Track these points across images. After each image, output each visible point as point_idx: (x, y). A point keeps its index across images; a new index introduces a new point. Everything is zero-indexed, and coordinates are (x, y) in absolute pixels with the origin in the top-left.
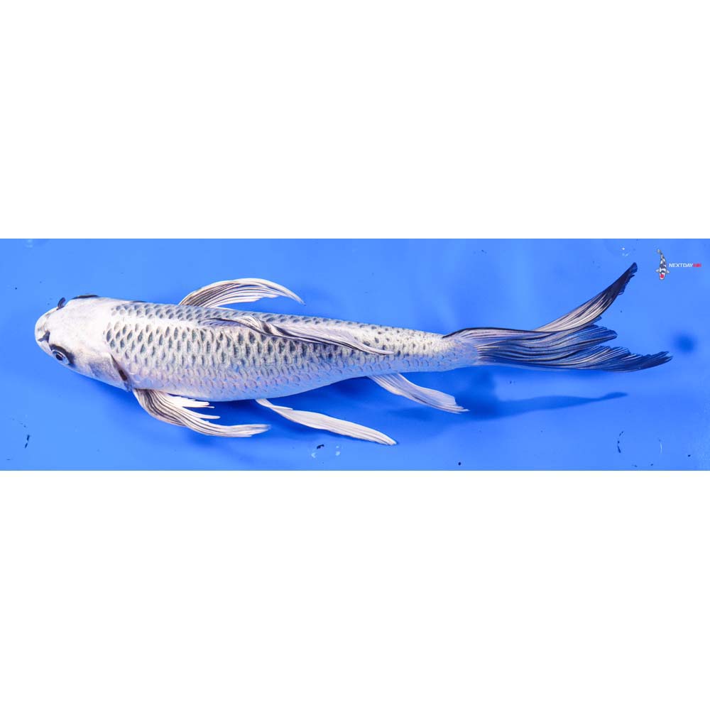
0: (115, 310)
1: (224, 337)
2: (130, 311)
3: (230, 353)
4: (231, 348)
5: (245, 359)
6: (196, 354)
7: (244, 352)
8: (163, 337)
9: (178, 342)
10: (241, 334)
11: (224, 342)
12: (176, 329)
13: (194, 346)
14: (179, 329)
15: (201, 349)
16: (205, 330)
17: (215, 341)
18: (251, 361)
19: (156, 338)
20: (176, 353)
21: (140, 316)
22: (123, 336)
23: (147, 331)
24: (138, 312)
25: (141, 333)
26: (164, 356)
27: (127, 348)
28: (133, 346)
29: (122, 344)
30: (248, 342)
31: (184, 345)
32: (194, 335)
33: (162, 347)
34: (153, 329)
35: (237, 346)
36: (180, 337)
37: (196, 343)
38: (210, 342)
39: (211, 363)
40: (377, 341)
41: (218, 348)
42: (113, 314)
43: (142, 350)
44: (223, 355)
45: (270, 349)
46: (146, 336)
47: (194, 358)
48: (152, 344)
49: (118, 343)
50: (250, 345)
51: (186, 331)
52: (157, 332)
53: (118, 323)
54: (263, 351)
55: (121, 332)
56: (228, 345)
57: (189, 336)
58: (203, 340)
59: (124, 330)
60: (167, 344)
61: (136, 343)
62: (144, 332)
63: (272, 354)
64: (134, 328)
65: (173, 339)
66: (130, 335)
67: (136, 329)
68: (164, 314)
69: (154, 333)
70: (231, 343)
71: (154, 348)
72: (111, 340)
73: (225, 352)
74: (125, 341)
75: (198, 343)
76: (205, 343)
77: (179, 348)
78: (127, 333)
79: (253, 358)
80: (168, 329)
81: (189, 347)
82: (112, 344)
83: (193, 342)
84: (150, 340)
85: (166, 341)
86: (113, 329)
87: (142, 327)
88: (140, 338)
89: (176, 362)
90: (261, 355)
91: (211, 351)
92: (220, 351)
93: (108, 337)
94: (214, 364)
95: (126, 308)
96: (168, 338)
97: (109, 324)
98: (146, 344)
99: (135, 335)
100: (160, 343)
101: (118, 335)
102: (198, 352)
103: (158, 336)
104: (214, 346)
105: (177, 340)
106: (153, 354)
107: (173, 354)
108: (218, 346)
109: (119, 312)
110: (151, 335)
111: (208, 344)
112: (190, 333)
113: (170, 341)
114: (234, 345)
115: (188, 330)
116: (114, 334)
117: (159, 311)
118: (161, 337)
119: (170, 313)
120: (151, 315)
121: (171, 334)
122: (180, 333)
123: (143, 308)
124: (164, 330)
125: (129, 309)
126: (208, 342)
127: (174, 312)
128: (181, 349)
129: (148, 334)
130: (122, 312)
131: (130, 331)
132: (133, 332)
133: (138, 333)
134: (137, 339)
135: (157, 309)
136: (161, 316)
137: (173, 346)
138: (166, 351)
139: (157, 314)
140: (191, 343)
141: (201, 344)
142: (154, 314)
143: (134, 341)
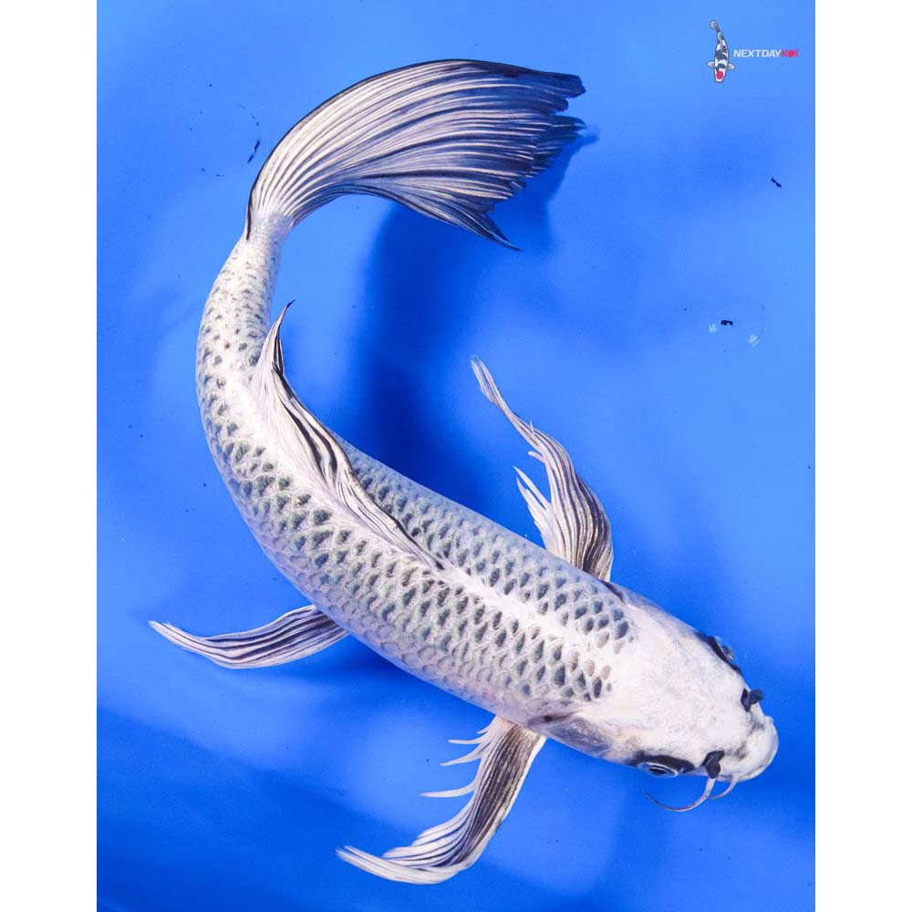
2: (575, 666)
6: (469, 534)
8: (519, 583)
9: (494, 563)
12: (492, 585)
13: (468, 544)
14: (488, 583)
15: (457, 535)
17: (429, 533)
19: (532, 587)
20: (504, 551)
21: (557, 643)
22: (596, 618)
23: (546, 606)
24: (558, 656)
25: (557, 607)
26: (525, 558)
27: (590, 598)
28: (578, 594)
29: (599, 607)
31: (485, 554)
32: (462, 560)
33: (526, 569)
34: (534, 603)
36: (490, 568)
37: (464, 547)
38: (438, 537)
41: (430, 522)
42: (607, 670)
43: (561, 583)
44: (425, 511)
46: (550, 597)
47: (475, 532)
48: (543, 581)
49: (607, 611)
51: (474, 572)
52: (528, 595)
53: (600, 646)
55: (596, 624)
57: (472, 562)
58: (449, 546)
59: (589, 626)
60: (515, 569)
61: (571, 597)
62: (552, 605)
64: (571, 621)
65: (503, 572)
66: (580, 613)
67: (566, 617)
68: (510, 633)
69: (534, 595)
71: (540, 575)
72: (620, 622)
74: (591, 609)
75: (458, 545)
76: (447, 539)
77: (496, 555)
78: (584, 619)
80: (507, 591)
81: (478, 548)
82: (618, 615)
83: (467, 551)
84: (545, 589)
85: (516, 575)
86: (611, 636)
87: (554, 615)
88: (562, 600)
91: (442, 525)
92: (427, 517)
93: (623, 630)
94: (445, 511)
95: (582, 679)
96: (512, 577)
97: (617, 651)
98: (553, 586)
99: (569, 609)
100: (527, 577)
101: (603, 624)
102: (464, 534)
103: (527, 588)
104: (434, 528)
105: (497, 566)
106: (544, 569)
107: (509, 551)
108: (426, 525)
110: (540, 596)
111: (443, 535)
112: (467, 565)
113: (509, 571)
115: (469, 572)
116: (611, 629)
117: (520, 647)
118: (522, 585)
119: (499, 632)
120: (534, 637)
121: (503, 581)
122: (487, 575)
123: (548, 668)
124: (513, 593)
125: (577, 673)
126: (441, 538)
127: (491, 635)
128: (493, 552)
129: (545, 599)
130: (592, 668)
131: (579, 620)
132: (572, 615)
133: (564, 609)
134: (568, 601)
135: (521, 658)
136: (515, 627)
137: (506, 563)
138: (519, 561)
139: (523, 639)
140: (472, 550)
141: (455, 541)
142: (529, 641)
143: (575, 601)
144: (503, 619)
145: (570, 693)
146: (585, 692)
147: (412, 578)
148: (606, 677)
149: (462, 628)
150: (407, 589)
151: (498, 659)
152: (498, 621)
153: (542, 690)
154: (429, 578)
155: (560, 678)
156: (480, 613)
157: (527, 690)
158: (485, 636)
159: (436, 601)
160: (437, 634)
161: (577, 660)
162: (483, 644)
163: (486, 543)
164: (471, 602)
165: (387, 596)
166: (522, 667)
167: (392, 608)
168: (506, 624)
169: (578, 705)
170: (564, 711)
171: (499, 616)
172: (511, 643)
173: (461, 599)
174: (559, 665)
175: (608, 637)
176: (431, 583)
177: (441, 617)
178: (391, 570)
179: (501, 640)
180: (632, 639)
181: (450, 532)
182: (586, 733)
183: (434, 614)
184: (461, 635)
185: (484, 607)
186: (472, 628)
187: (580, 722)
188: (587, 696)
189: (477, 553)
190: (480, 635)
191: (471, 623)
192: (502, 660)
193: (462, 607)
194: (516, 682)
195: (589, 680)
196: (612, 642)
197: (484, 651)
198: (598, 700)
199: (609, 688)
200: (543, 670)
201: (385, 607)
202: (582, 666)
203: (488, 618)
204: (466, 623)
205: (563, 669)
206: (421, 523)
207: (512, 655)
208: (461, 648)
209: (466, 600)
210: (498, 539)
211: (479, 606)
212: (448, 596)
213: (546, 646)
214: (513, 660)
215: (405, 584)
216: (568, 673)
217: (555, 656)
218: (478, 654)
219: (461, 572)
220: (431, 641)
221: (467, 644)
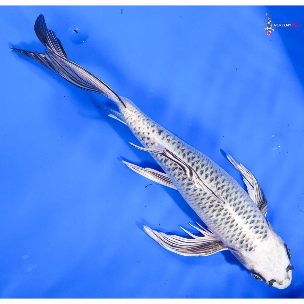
0: (253, 249)
1: (218, 188)
2: (247, 241)
3: (219, 179)
4: (218, 180)
5: (215, 172)
6: (234, 193)
7: (214, 174)
8: (243, 213)
9: (239, 205)
10: (209, 182)
11: (219, 186)
12: (236, 211)
13: (233, 196)
14: (235, 210)
15: (231, 192)
16: (224, 198)
17: (223, 190)
18: (213, 169)
19: (246, 215)
20: (243, 202)
21: (245, 233)
22: (260, 230)
23: (247, 222)
24: (244, 237)
25: (250, 223)
26: (248, 205)
27: (261, 224)
28: (258, 221)
29: (262, 228)
30: (209, 176)
31: (237, 201)
32: (230, 201)
33: (247, 209)
34: (245, 220)
35: (215, 179)
36: (237, 206)
37: (232, 197)
38: (225, 191)
39: (230, 184)
40: (153, 131)
42: (256, 246)
43: (255, 216)
44: (223, 182)
45: (203, 165)
46: (250, 220)
47: (236, 193)
48: (250, 214)
49: (264, 230)
50: (209, 174)
51: (232, 206)
52: (244, 217)
53: (258, 239)
54: (206, 167)
55: (259, 232)
56: (218, 183)
57: (233, 203)
58: (228, 195)
59: (257, 232)
60: (244, 208)
61: (256, 222)
62: (249, 222)
63: (203, 163)
64: (252, 229)
65: (240, 208)
66: (256, 227)
67: (252, 227)
68: (235, 226)
69: (246, 218)
70: (216, 182)
71: (250, 212)
72: (266, 234)
73: (222, 182)
74: (260, 227)
75: (230, 196)
76: (228, 193)
77: (240, 202)
78: (257, 229)
79: (211, 169)
80: (239, 214)
81: (236, 199)
82: (266, 232)
83: (232, 198)
84: (249, 217)
85: (243, 211)
86: (262, 237)
87: (248, 225)
88: (253, 222)
89: (245, 199)
90: (207, 167)
91: (227, 188)
92: (223, 184)
93: (265, 236)
94: (229, 183)
95: (247, 245)
97: (261, 242)
98: (252, 217)
99: (253, 225)
100: (246, 212)
101: (261, 233)
102: (233, 192)
103: (245, 215)
104: (225, 188)
105: (239, 206)
106: (252, 210)
107: (244, 202)
108: (223, 186)
109: (253, 245)
110: (247, 219)
111: (227, 191)
112: (231, 203)
113: (242, 208)
114: (216, 180)
115: (231, 205)
116: (262, 235)
117: (235, 230)
118: (244, 214)
119: (232, 224)
120: (240, 229)
121: (239, 211)
122: (235, 208)
123: (240, 238)
124: (241, 216)
125: (247, 243)
126: (226, 192)
127: (229, 224)
128: (239, 201)
129: (248, 220)
130: (251, 244)
131: (255, 229)
132: (254, 227)
133: (252, 225)
134: (254, 223)
135: (234, 233)
136: (237, 225)
137: (242, 205)
138: (246, 206)
139: (237, 228)
140: (234, 199)
141: (230, 194)
142: (238, 230)
143: (256, 223)
144: (234, 222)
145: (242, 247)
146: (246, 248)
147: (214, 202)
148: (255, 248)
149: (222, 219)
150: (211, 205)
151: (228, 231)
152: (233, 222)
153: (235, 243)
154: (219, 204)
155: (241, 242)
156: (230, 218)
157: (231, 241)
158: (228, 224)
159: (218, 210)
160: (214, 218)
161: (248, 240)
162: (226, 226)
163: (238, 197)
164: (228, 214)
165: (205, 204)
166: (233, 236)
167: (205, 207)
168: (235, 223)
169: (242, 250)
170: (238, 249)
171: (234, 220)
172: (234, 228)
173: (226, 212)
174: (243, 239)
175: (261, 237)
176: (219, 205)
177: (217, 214)
178: (209, 198)
179: (231, 226)
180: (266, 240)
181: (229, 191)
182: (241, 257)
183: (216, 213)
184: (221, 221)
185: (231, 216)
186: (225, 220)
187: (241, 254)
188: (247, 250)
189: (235, 200)
190: (226, 223)
191: (226, 219)
192: (229, 231)
193: (225, 214)
194: (229, 238)
195: (249, 246)
196: (261, 239)
197: (225, 227)
198: (249, 252)
199: (254, 250)
200: (238, 239)
201: (203, 206)
202: (249, 242)
203: (231, 220)
204: (224, 218)
205: (243, 240)
206: (222, 186)
207: (232, 231)
208: (219, 224)
209: (227, 213)
210: (242, 197)
211: (230, 216)
212: (222, 210)
213: (242, 233)
214: (232, 233)
215: (211, 203)
216: (244, 242)
217: (243, 236)
218: (223, 227)
219: (229, 205)
220: (211, 218)
221: (222, 224)
